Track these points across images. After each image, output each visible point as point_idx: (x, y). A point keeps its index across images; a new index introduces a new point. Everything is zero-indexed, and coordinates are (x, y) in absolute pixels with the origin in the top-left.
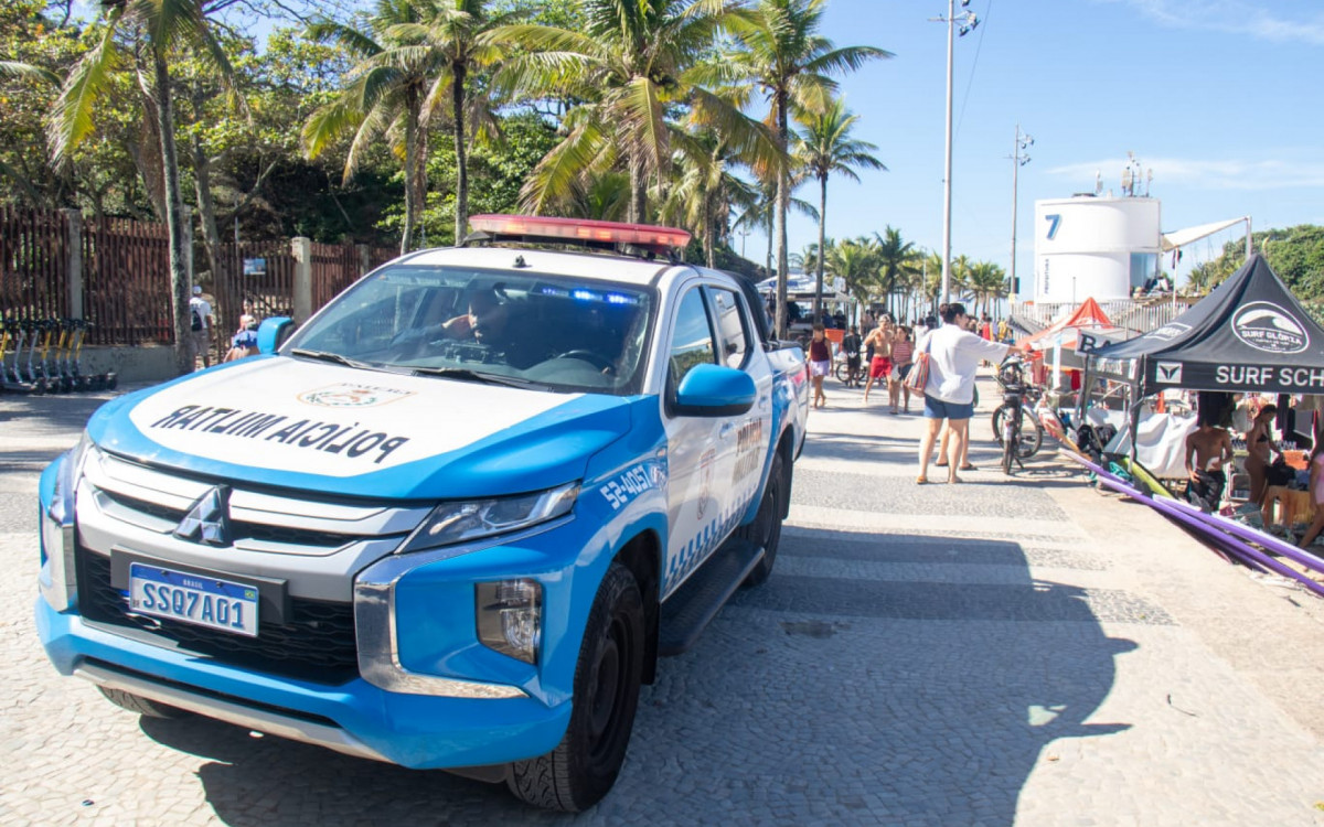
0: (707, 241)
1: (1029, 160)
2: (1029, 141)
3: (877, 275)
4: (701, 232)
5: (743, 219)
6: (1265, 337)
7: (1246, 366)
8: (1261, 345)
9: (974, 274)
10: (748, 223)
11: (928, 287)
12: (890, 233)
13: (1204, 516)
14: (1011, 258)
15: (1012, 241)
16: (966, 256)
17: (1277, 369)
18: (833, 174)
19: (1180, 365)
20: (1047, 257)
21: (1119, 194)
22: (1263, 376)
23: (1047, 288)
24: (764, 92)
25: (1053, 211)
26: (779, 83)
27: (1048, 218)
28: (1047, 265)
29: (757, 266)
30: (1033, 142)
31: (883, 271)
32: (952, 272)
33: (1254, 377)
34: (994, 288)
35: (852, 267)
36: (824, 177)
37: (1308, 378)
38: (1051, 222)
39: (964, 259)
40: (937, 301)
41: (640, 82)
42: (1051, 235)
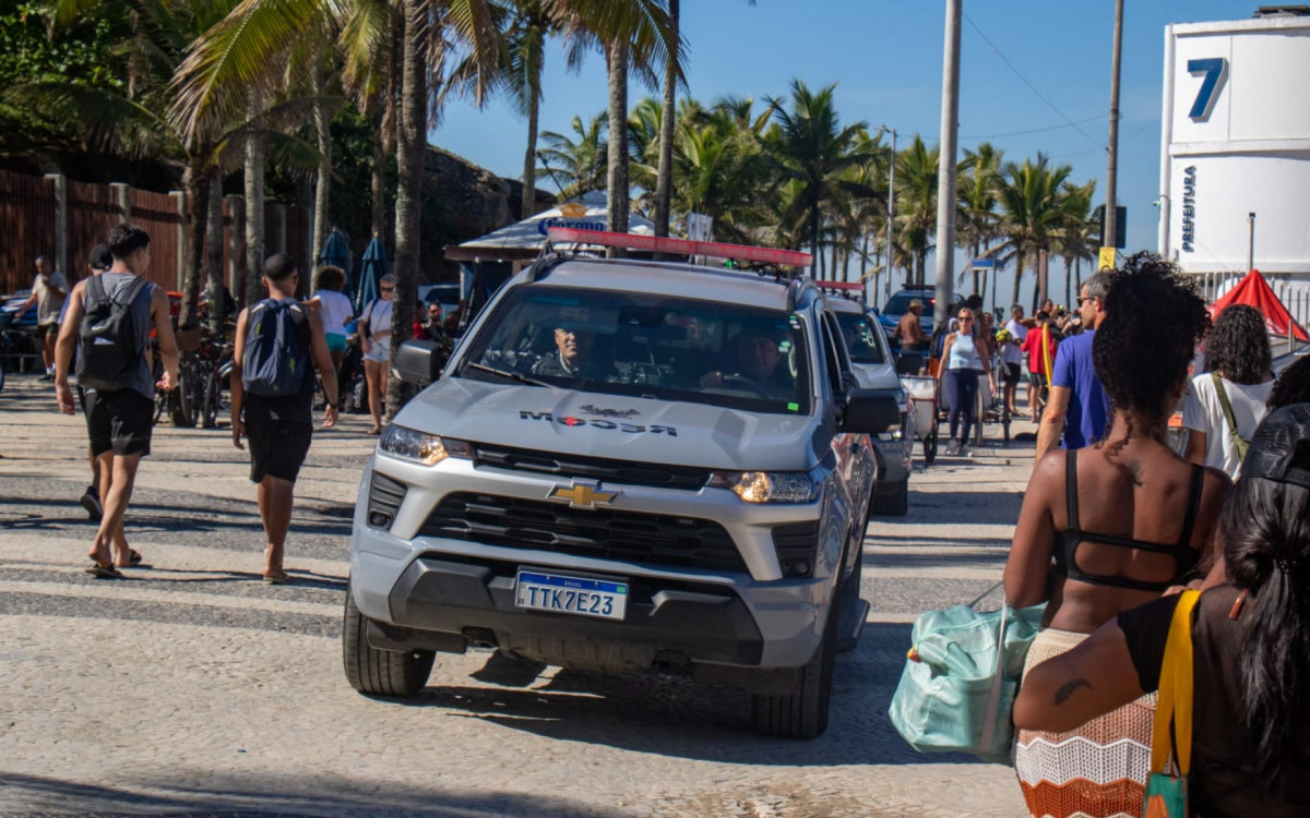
3: (773, 199)
5: (466, 68)
9: (1012, 198)
11: (896, 231)
12: (803, 97)
14: (1107, 159)
15: (1110, 117)
16: (996, 146)
20: (1189, 163)
25: (1207, 50)
27: (1194, 67)
29: (480, 172)
31: (789, 190)
32: (960, 192)
34: (1061, 232)
35: (713, 180)
38: (1200, 81)
39: (988, 153)
40: (921, 266)
42: (1200, 111)
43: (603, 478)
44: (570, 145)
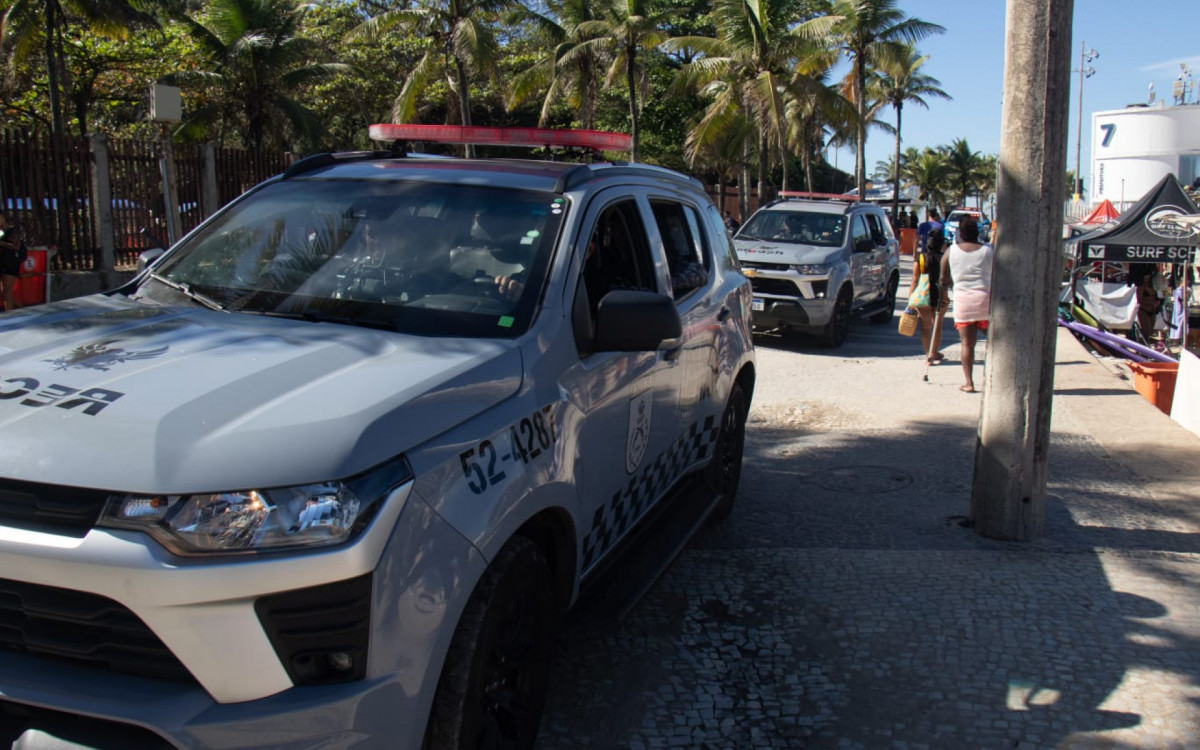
0: (805, 159)
1: (1094, 73)
2: (1094, 56)
4: (800, 151)
5: (834, 138)
6: (1166, 228)
7: (1146, 246)
8: (1162, 233)
10: (839, 141)
13: (1101, 334)
17: (1166, 249)
18: (906, 103)
19: (1103, 247)
20: (1102, 162)
21: (1170, 102)
22: (1158, 252)
23: (1101, 189)
24: (848, 55)
25: (1107, 121)
26: (859, 48)
27: (1104, 127)
28: (1102, 169)
29: (848, 175)
30: (1098, 56)
31: (956, 176)
33: (1152, 253)
35: (930, 175)
36: (899, 106)
37: (1186, 253)
38: (1105, 132)
41: (765, 75)
42: (1105, 142)
43: (757, 268)
44: (887, 165)
